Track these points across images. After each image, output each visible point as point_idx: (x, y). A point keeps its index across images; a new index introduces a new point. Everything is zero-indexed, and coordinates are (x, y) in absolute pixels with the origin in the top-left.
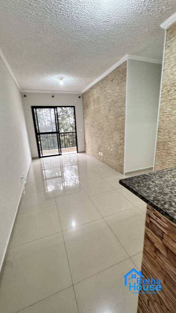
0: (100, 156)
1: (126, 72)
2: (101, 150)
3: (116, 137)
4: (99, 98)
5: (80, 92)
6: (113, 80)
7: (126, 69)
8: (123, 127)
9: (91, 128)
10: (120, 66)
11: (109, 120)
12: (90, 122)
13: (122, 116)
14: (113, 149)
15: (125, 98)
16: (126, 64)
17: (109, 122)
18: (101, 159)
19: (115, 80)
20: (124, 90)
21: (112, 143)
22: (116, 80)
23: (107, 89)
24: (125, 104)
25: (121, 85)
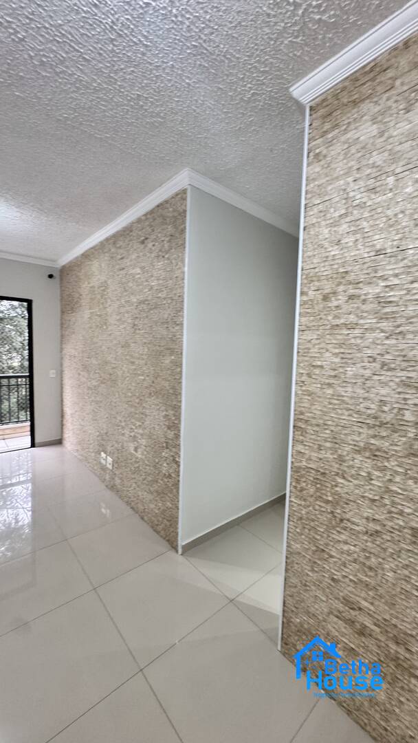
0: (104, 468)
1: (184, 222)
2: (109, 449)
3: (155, 415)
4: (104, 286)
5: (54, 261)
6: (147, 239)
7: (185, 211)
8: (173, 388)
9: (81, 373)
10: (166, 202)
11: (132, 356)
12: (79, 354)
13: (172, 351)
14: (143, 454)
15: (181, 296)
16: (185, 199)
17: (133, 363)
18: (107, 477)
19: (152, 241)
20: (177, 273)
21: (142, 435)
22: (155, 240)
23: (127, 262)
24: (183, 317)
25: (168, 259)
